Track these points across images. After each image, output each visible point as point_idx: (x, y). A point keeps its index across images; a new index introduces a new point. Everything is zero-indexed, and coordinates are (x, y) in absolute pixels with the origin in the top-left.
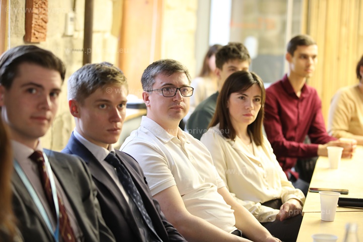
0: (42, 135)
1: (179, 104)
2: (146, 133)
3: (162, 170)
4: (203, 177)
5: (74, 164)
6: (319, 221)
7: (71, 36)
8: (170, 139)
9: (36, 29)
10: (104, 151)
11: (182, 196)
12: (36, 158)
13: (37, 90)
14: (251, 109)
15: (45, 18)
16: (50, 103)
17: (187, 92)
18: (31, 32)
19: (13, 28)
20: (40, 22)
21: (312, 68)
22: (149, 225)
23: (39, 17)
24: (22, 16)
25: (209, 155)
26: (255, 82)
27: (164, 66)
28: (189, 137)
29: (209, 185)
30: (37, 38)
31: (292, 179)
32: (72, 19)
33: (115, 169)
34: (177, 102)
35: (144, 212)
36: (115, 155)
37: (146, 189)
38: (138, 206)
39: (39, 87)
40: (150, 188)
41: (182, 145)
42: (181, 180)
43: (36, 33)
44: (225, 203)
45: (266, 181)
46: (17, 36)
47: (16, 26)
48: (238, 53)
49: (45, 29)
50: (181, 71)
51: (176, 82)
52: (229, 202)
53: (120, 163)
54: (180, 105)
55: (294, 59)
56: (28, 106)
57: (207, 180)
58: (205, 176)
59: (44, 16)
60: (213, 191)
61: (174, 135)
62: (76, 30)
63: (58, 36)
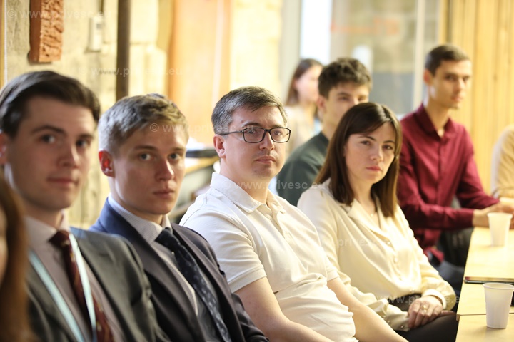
0: (67, 205)
1: (269, 154)
2: (220, 199)
3: (245, 254)
4: (305, 265)
5: (116, 249)
6: (484, 327)
7: (98, 52)
8: (256, 207)
9: (46, 42)
10: (154, 227)
11: (275, 293)
12: (59, 241)
13: (56, 137)
14: (378, 160)
15: (59, 25)
16: (76, 157)
17: (281, 136)
18: (39, 47)
19: (11, 41)
20: (52, 31)
21: (462, 94)
22: (224, 338)
23: (51, 24)
24: (25, 23)
25: (314, 231)
26: (388, 119)
27: (247, 96)
28: (283, 204)
29: (314, 277)
30: (48, 55)
31: (435, 262)
32: (100, 26)
33: (173, 253)
34: (266, 151)
35: (218, 317)
36: (171, 232)
37: (222, 282)
38: (209, 308)
39: (59, 131)
40: (228, 281)
41: (273, 216)
42: (273, 268)
43: (47, 48)
44: (338, 302)
45: (398, 268)
46: (19, 54)
47: (17, 38)
48: (353, 74)
49: (59, 42)
50: (271, 104)
51: (264, 122)
52: (344, 301)
53: (179, 244)
54: (271, 155)
55: (436, 81)
56: (43, 162)
57: (311, 269)
58: (309, 262)
59: (58, 22)
60: (321, 285)
61: (262, 202)
62: (104, 42)
63: (78, 52)
